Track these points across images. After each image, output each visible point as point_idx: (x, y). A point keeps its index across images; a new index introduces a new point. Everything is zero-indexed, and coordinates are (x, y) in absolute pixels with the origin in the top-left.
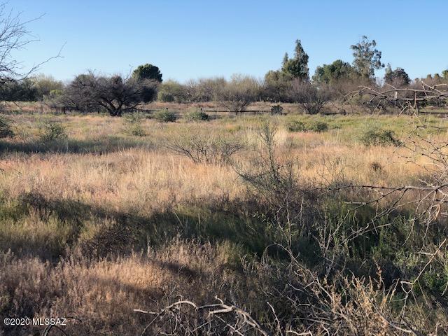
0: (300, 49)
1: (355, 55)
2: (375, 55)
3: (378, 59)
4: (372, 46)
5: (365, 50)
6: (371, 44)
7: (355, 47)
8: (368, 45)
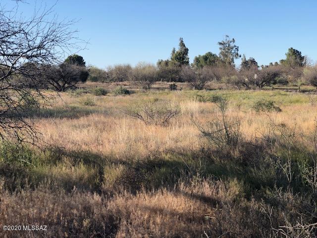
0: (182, 44)
1: (221, 49)
2: (234, 49)
3: (236, 52)
4: (232, 42)
5: (227, 45)
6: (231, 42)
7: (220, 44)
8: (229, 42)
